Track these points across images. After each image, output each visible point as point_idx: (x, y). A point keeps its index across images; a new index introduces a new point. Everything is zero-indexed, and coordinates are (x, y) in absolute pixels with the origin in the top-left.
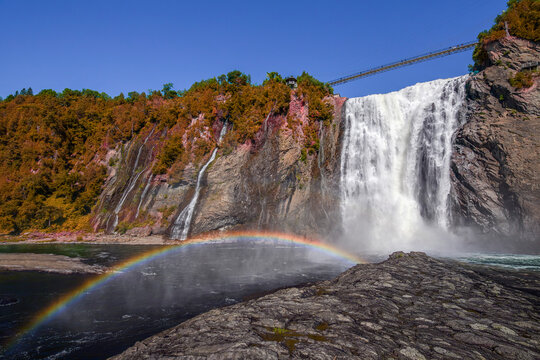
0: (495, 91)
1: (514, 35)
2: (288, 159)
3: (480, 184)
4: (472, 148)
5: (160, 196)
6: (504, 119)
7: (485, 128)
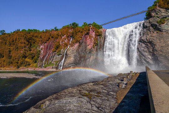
0: (152, 25)
1: (160, 7)
2: (89, 47)
3: (146, 54)
4: (144, 43)
6: (155, 34)
7: (148, 37)
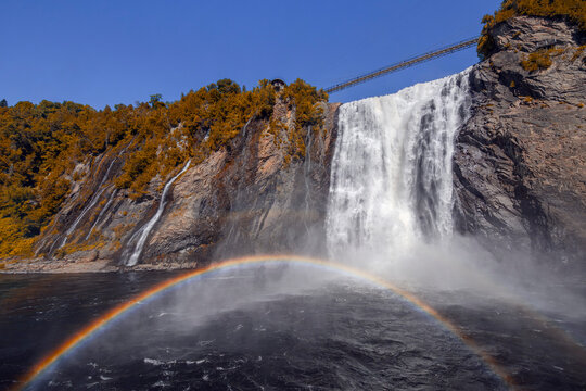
0: (505, 78)
1: (525, 14)
2: (267, 167)
3: (490, 189)
4: (478, 146)
5: (120, 214)
6: (517, 108)
7: (493, 122)
